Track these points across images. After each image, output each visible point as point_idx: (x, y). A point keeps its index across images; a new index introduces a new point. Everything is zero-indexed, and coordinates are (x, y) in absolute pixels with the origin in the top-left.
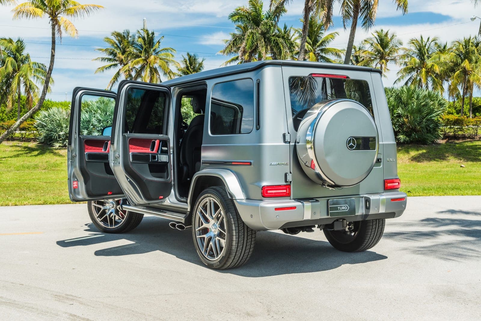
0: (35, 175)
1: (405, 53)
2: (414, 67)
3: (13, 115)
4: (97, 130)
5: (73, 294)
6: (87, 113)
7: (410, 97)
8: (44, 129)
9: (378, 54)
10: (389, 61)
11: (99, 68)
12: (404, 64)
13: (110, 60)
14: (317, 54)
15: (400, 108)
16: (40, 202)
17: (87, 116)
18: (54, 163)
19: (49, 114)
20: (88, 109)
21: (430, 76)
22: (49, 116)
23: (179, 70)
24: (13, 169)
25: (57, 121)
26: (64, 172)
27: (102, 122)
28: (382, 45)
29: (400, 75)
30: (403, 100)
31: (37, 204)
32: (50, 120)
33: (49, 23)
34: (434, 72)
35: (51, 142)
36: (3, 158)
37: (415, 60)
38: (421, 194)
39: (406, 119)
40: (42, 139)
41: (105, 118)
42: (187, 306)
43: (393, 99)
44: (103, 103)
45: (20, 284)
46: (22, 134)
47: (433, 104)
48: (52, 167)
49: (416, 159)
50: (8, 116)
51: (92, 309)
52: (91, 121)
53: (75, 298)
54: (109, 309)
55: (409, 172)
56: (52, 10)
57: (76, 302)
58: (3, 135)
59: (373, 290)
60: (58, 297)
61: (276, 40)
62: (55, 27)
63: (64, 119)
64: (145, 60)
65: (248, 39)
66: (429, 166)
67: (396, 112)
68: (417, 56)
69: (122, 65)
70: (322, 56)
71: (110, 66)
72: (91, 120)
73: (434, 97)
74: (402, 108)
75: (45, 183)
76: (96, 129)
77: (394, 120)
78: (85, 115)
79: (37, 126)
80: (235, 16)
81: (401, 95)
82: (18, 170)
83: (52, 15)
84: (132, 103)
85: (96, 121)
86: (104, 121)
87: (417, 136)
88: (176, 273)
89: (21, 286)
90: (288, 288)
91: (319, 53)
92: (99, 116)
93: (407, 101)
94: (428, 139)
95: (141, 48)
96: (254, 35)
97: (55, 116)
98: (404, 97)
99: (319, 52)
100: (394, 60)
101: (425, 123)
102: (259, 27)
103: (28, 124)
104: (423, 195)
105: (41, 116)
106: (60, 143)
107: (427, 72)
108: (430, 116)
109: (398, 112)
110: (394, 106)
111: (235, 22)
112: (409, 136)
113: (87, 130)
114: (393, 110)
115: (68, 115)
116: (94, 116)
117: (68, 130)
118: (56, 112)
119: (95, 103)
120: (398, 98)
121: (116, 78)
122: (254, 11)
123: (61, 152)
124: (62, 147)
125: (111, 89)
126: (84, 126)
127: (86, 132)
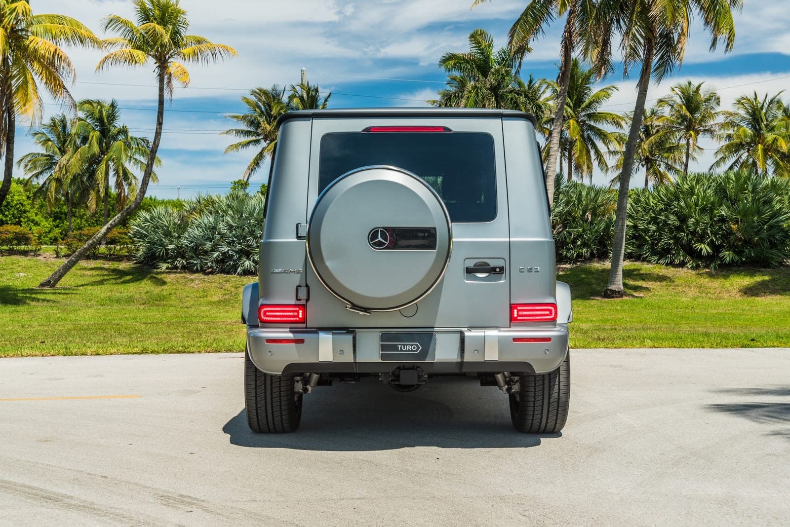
0: (129, 312)
1: (728, 120)
2: (744, 143)
3: (96, 221)
4: (226, 242)
5: (192, 495)
6: (211, 214)
7: (742, 189)
8: (144, 241)
9: (683, 121)
10: (701, 133)
11: (232, 145)
12: (727, 138)
13: (248, 133)
14: (581, 122)
15: (724, 207)
16: (136, 349)
17: (211, 219)
18: (158, 294)
19: (151, 217)
20: (213, 209)
21: (770, 156)
22: (151, 219)
24: (95, 303)
25: (165, 227)
26: (174, 308)
27: (235, 230)
28: (689, 108)
29: (719, 156)
30: (728, 193)
31: (132, 354)
32: (153, 227)
33: (154, 71)
34: (777, 151)
35: (154, 262)
36: (80, 286)
37: (744, 131)
38: (775, 344)
39: (734, 224)
40: (140, 258)
41: (240, 223)
42: (393, 519)
43: (712, 192)
44: (237, 198)
45: (103, 477)
46: (110, 249)
47: (780, 201)
48: (156, 301)
49: (750, 291)
50: (89, 222)
51: (226, 519)
52: (218, 228)
53: (195, 502)
54: (255, 521)
55: (741, 311)
56: (161, 53)
57: (197, 508)
58: (80, 250)
59: (728, 499)
60: (166, 499)
61: (514, 98)
62: (163, 77)
63: (175, 224)
65: (468, 98)
66: (777, 304)
67: (717, 213)
68: (748, 124)
69: (268, 142)
70: (590, 126)
71: (249, 143)
72: (216, 227)
73: (782, 189)
74: (728, 207)
75: (144, 323)
76: (225, 239)
77: (713, 227)
78: (208, 217)
79: (133, 236)
80: (450, 60)
81: (726, 185)
82: (102, 305)
83: (160, 60)
85: (226, 228)
86: (238, 227)
87: (754, 253)
88: (367, 463)
89: (103, 479)
90: (570, 492)
91: (585, 121)
92: (229, 220)
93: (736, 195)
94: (772, 259)
96: (479, 91)
97: (161, 219)
98: (731, 189)
99: (585, 119)
100: (710, 131)
101: (767, 232)
102: (486, 78)
103: (119, 233)
104: (780, 345)
105: (139, 220)
106: (168, 263)
107: (766, 151)
108: (776, 220)
109: (721, 212)
110: (713, 204)
111: (449, 71)
112: (739, 253)
113: (211, 242)
114: (711, 211)
115: (182, 218)
116: (222, 219)
117: (180, 241)
118: (163, 212)
119: (225, 199)
120: (721, 190)
121: (257, 162)
122: (479, 53)
123: (169, 278)
124: (171, 269)
125: (248, 179)
126: (206, 235)
127: (208, 245)
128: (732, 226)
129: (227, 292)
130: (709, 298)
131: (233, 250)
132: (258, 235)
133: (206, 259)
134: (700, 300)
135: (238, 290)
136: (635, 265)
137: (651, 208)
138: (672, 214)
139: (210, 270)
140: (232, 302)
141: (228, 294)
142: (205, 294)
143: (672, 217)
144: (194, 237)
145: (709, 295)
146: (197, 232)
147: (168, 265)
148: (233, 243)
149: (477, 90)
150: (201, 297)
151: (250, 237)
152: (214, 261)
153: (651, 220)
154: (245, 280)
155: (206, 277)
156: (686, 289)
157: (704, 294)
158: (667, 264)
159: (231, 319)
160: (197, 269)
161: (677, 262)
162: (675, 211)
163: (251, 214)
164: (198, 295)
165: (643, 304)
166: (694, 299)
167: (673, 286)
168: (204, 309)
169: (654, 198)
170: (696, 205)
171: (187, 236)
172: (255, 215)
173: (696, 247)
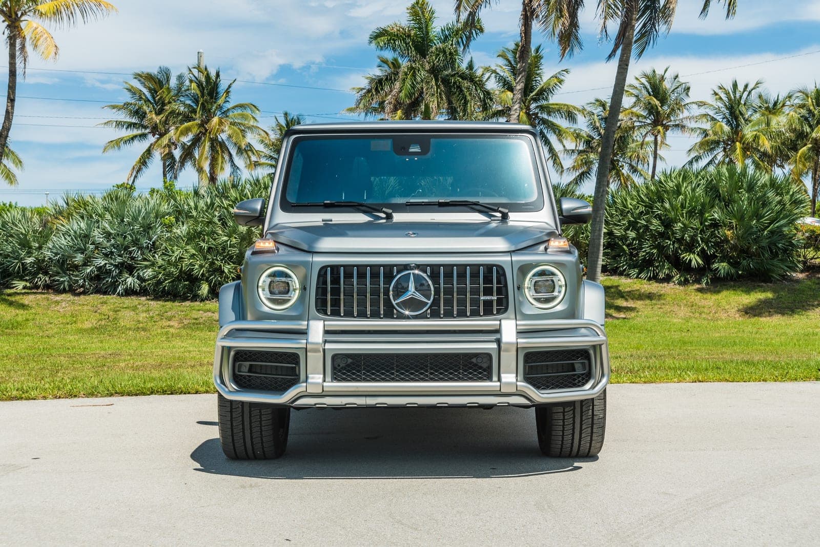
1: (702, 113)
2: (720, 140)
4: (103, 253)
6: (83, 218)
7: (736, 187)
9: (649, 115)
10: (670, 129)
11: (111, 141)
12: (702, 134)
13: (130, 125)
14: (532, 114)
15: (717, 209)
17: (83, 225)
18: (11, 320)
20: (85, 212)
21: (749, 156)
23: (266, 145)
25: (21, 236)
26: (31, 338)
27: (113, 238)
29: (693, 155)
30: (721, 192)
33: (4, 33)
34: (758, 150)
35: (7, 279)
37: (720, 127)
39: (729, 230)
41: (121, 230)
43: (702, 190)
44: (117, 199)
47: (780, 202)
48: (6, 329)
49: (751, 311)
52: (91, 236)
55: (749, 334)
56: (10, 7)
61: (457, 83)
62: (15, 41)
63: (34, 231)
64: (202, 125)
65: (404, 80)
66: (786, 325)
67: (708, 216)
68: (724, 118)
69: (157, 136)
70: (542, 119)
71: (133, 138)
72: (90, 234)
74: (721, 209)
76: (102, 251)
77: (704, 233)
78: (79, 223)
80: (382, 36)
81: (717, 183)
83: (10, 17)
84: (175, 200)
85: (102, 236)
86: (118, 235)
87: (752, 264)
91: (537, 113)
92: (107, 226)
93: (730, 195)
94: (773, 271)
95: (193, 102)
96: (417, 73)
97: (16, 226)
98: (724, 187)
99: (537, 111)
100: (680, 127)
101: (767, 238)
102: (425, 58)
106: (26, 281)
107: (745, 150)
108: (777, 224)
109: (713, 215)
110: (703, 205)
111: (382, 49)
112: (734, 264)
113: (82, 253)
114: (702, 213)
115: (44, 224)
116: (96, 225)
117: (42, 253)
118: (19, 217)
119: (101, 200)
120: (712, 189)
121: (144, 161)
122: (415, 28)
123: (27, 300)
124: (30, 288)
125: (133, 182)
126: (75, 245)
127: (79, 258)
128: (726, 231)
129: (103, 317)
130: (704, 319)
131: (112, 264)
132: (145, 245)
133: (76, 276)
134: (694, 321)
135: (118, 314)
136: (611, 280)
137: (628, 212)
138: (655, 217)
139: (82, 289)
140: (109, 329)
141: (105, 319)
142: (74, 319)
143: (654, 221)
144: (61, 248)
145: (704, 316)
146: (63, 242)
147: (26, 283)
148: (112, 255)
149: (414, 72)
150: (68, 324)
151: (133, 247)
152: (87, 277)
153: (629, 225)
154: (127, 301)
155: (76, 298)
156: (676, 309)
157: (697, 315)
158: (650, 279)
159: (105, 350)
160: (64, 289)
161: (661, 276)
162: (658, 214)
163: (135, 219)
164: (64, 321)
165: (626, 326)
166: (687, 320)
167: (659, 304)
168: (71, 338)
169: (632, 199)
170: (683, 206)
171: (51, 247)
172: (140, 219)
173: (684, 258)
